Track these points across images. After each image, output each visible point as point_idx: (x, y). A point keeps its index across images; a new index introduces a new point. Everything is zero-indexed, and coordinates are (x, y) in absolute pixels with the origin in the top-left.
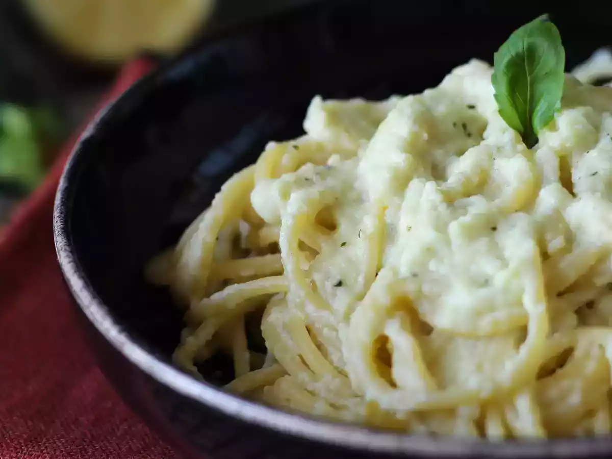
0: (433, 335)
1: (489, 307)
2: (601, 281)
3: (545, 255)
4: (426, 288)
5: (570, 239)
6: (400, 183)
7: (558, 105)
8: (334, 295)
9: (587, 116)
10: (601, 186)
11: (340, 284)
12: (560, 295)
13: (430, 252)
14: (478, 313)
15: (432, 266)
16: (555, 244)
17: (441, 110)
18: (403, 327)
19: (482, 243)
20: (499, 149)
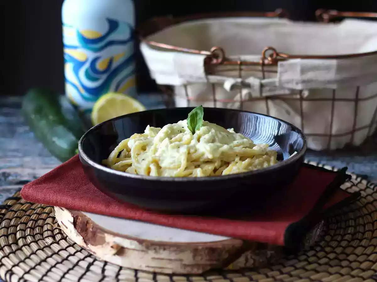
0: (162, 169)
1: (174, 162)
2: (202, 160)
3: (189, 153)
4: (161, 158)
5: (196, 151)
6: (162, 140)
7: (201, 125)
8: (142, 162)
9: (207, 128)
10: (205, 141)
11: (143, 160)
12: (191, 162)
13: (164, 151)
14: (172, 163)
15: (164, 155)
16: (192, 151)
17: (175, 127)
18: (154, 165)
19: (176, 150)
20: (186, 134)
